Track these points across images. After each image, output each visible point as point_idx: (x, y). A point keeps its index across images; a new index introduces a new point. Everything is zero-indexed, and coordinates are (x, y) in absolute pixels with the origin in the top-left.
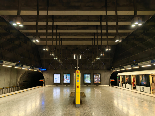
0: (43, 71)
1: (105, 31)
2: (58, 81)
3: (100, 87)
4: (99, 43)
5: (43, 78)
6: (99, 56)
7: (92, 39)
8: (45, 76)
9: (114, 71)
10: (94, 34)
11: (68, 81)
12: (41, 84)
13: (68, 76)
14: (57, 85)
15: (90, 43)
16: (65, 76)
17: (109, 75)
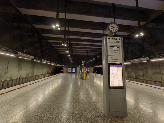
0: (63, 66)
1: (93, 47)
2: (70, 71)
3: (89, 74)
4: (90, 54)
5: (63, 70)
6: (90, 61)
7: (86, 53)
8: (64, 68)
9: (95, 67)
10: (87, 51)
11: (75, 71)
12: (62, 72)
13: (75, 69)
14: (69, 73)
15: (85, 54)
16: (73, 69)
17: (93, 69)
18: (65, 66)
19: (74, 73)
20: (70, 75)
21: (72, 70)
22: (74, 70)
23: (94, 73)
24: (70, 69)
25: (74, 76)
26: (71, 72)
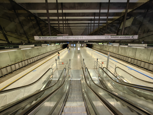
3: (83, 47)
5: (68, 45)
17: (86, 44)
18: (69, 43)
19: (75, 47)
20: (72, 48)
21: (73, 45)
22: (75, 45)
23: (87, 47)
24: (72, 45)
25: (75, 49)
26: (73, 47)
